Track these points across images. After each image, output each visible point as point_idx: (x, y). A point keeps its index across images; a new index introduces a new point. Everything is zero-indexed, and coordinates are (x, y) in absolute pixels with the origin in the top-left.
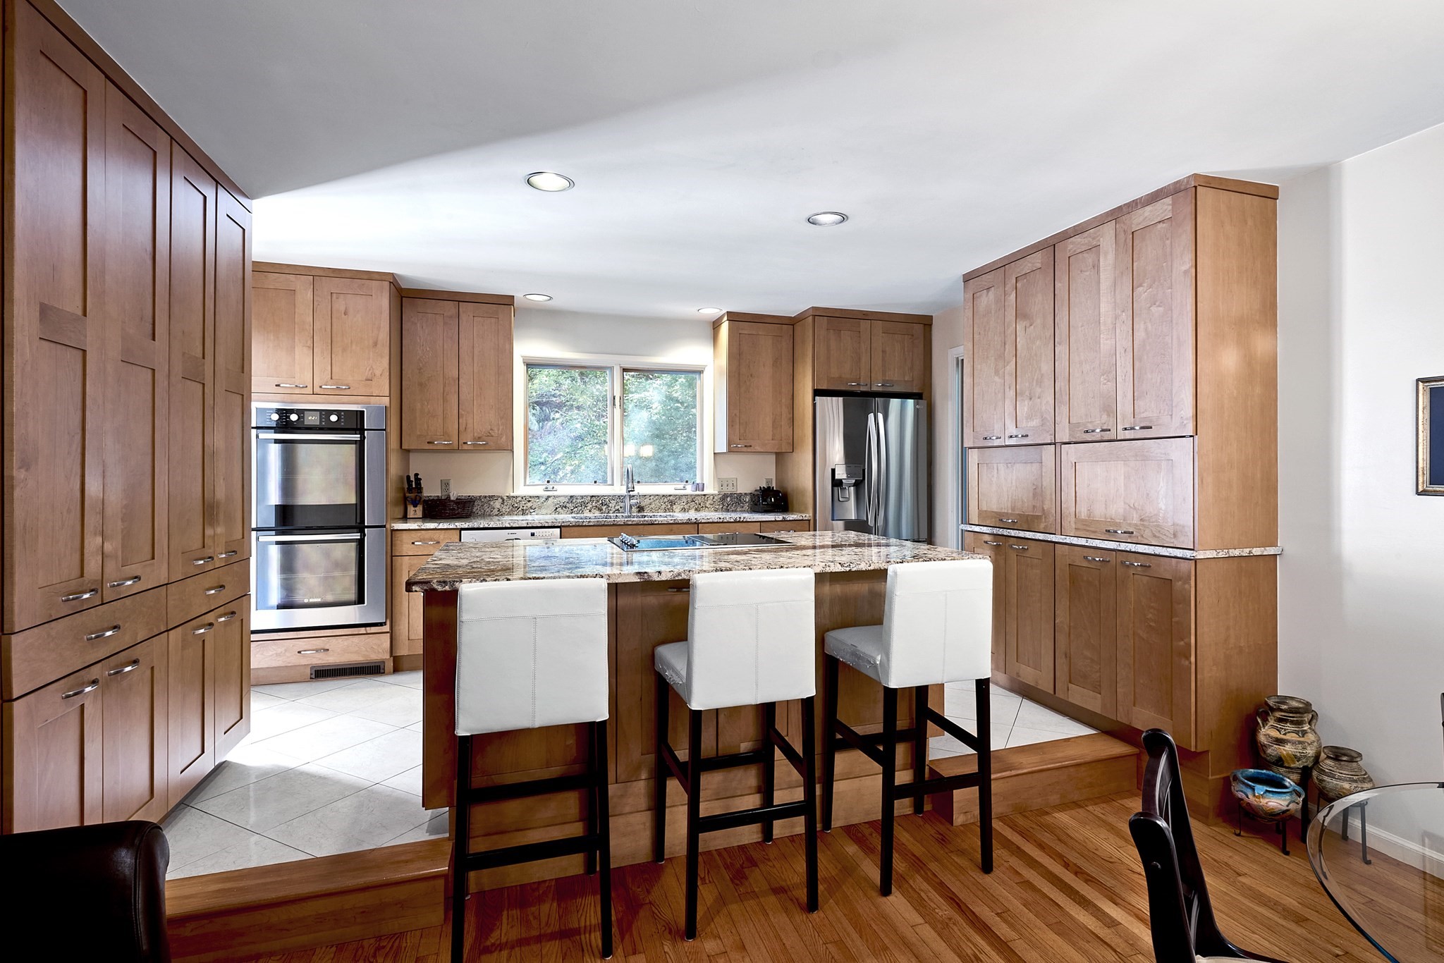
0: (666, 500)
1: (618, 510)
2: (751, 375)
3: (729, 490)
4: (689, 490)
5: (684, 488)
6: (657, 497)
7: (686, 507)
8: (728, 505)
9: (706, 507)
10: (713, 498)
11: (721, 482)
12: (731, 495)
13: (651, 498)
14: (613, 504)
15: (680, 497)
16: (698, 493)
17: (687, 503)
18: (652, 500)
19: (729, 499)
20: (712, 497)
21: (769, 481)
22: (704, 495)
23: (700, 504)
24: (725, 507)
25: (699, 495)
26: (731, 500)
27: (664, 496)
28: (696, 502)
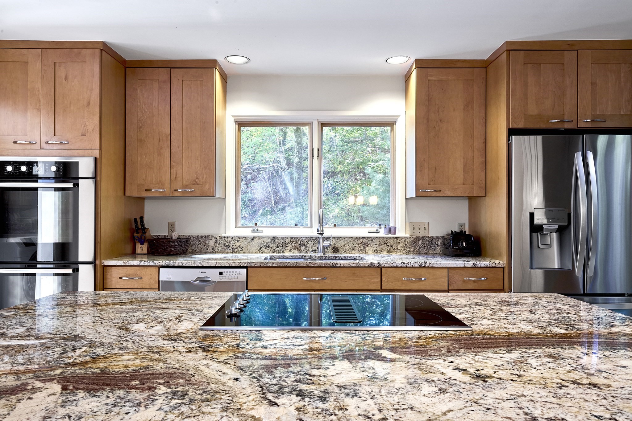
0: (359, 242)
1: (315, 250)
2: (441, 121)
3: (421, 233)
4: (382, 233)
5: (378, 231)
6: (351, 239)
7: (379, 249)
8: (420, 248)
9: (398, 249)
10: (405, 241)
11: (413, 226)
12: (423, 238)
13: (346, 240)
14: (310, 245)
15: (373, 239)
16: (390, 235)
17: (380, 245)
18: (346, 242)
19: (420, 242)
20: (403, 240)
21: (462, 225)
22: (396, 238)
23: (392, 246)
24: (416, 250)
25: (391, 238)
26: (423, 243)
27: (357, 238)
28: (389, 244)
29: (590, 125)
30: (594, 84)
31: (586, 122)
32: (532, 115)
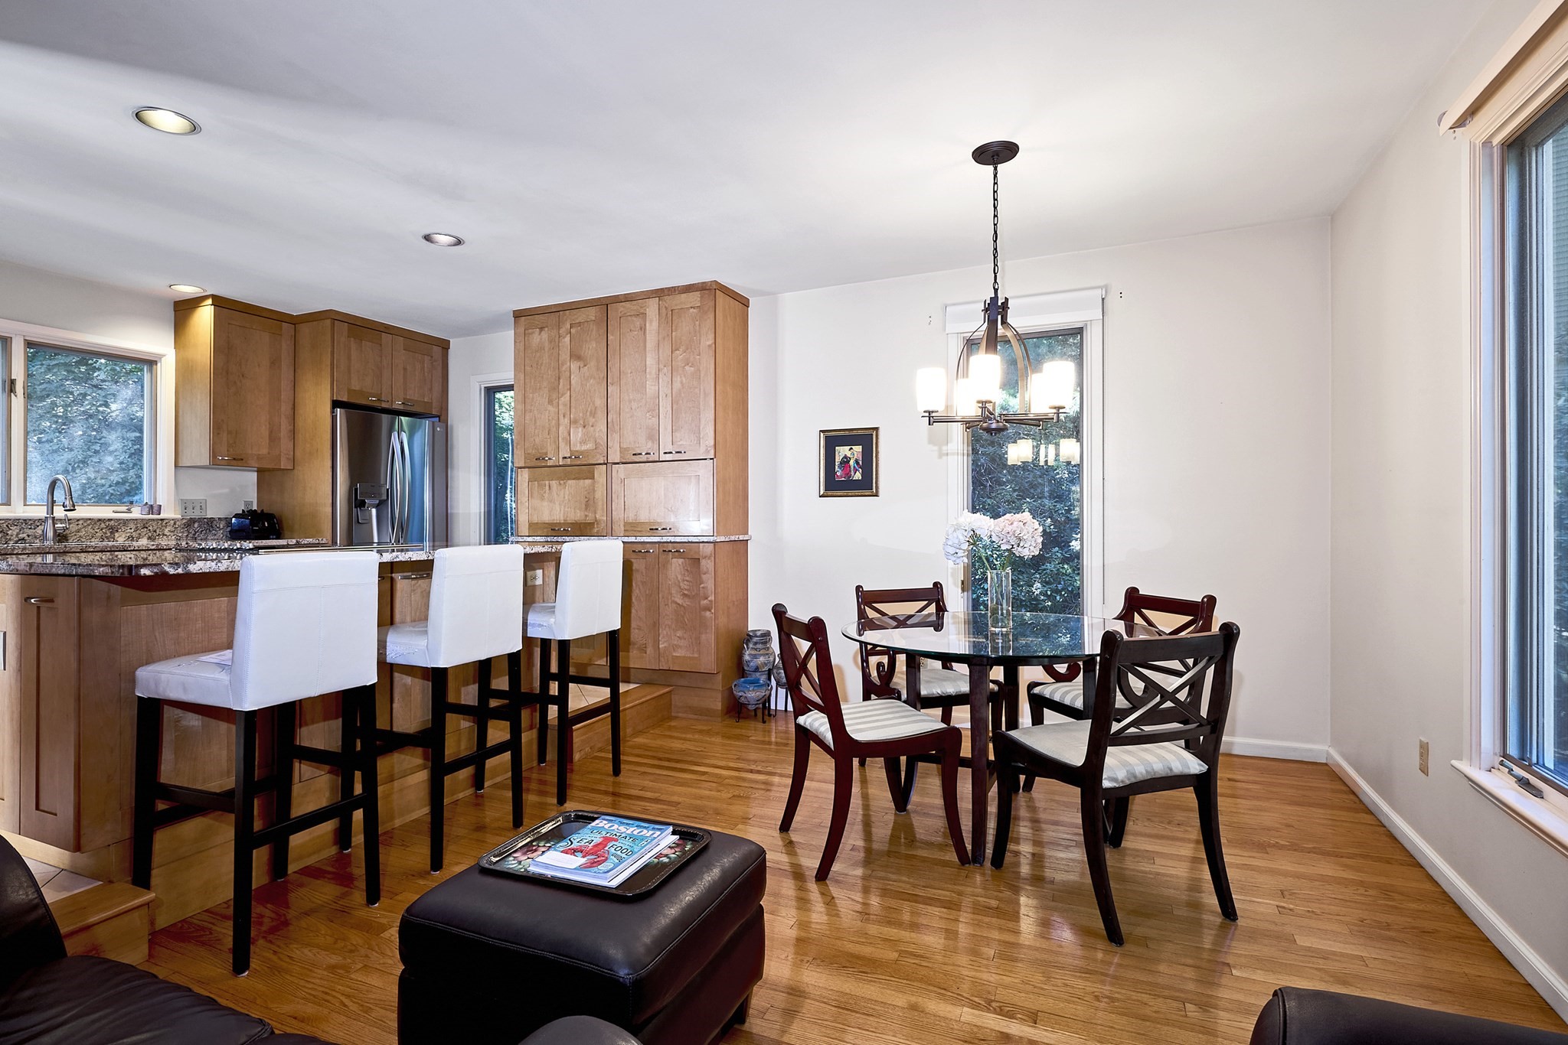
0: (103, 525)
1: (23, 539)
2: (243, 376)
3: (197, 514)
4: (136, 513)
5: (129, 511)
6: (89, 522)
7: (134, 534)
8: (196, 533)
9: (164, 535)
10: (175, 524)
11: (185, 505)
12: (200, 520)
13: (80, 522)
14: (13, 531)
15: (125, 522)
16: (151, 516)
17: (137, 529)
18: (80, 526)
19: (196, 525)
20: (172, 522)
21: (247, 503)
22: (162, 520)
23: (155, 531)
24: (191, 535)
25: (153, 520)
26: (200, 526)
27: (100, 520)
28: (151, 528)
29: (401, 408)
30: (405, 369)
31: (398, 405)
32: (355, 390)
